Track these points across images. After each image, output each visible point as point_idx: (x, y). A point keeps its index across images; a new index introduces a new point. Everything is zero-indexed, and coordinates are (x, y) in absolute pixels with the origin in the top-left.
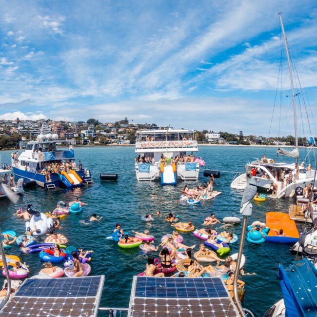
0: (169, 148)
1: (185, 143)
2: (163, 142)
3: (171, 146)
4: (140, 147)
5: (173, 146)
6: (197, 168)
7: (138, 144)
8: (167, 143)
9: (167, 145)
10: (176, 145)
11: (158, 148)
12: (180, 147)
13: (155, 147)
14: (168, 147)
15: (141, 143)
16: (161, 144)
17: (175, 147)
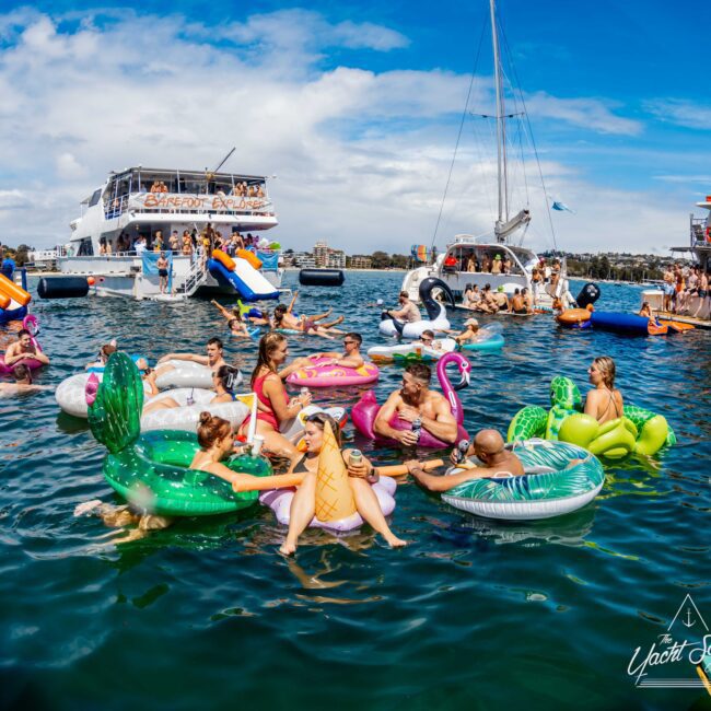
0: (215, 212)
1: (249, 203)
2: (201, 196)
3: (219, 209)
4: (142, 206)
5: (223, 209)
6: (280, 265)
7: (137, 199)
8: (208, 200)
9: (209, 207)
10: (231, 208)
11: (186, 212)
12: (239, 213)
13: (180, 208)
14: (210, 212)
15: (144, 197)
16: (194, 202)
17: (230, 213)
